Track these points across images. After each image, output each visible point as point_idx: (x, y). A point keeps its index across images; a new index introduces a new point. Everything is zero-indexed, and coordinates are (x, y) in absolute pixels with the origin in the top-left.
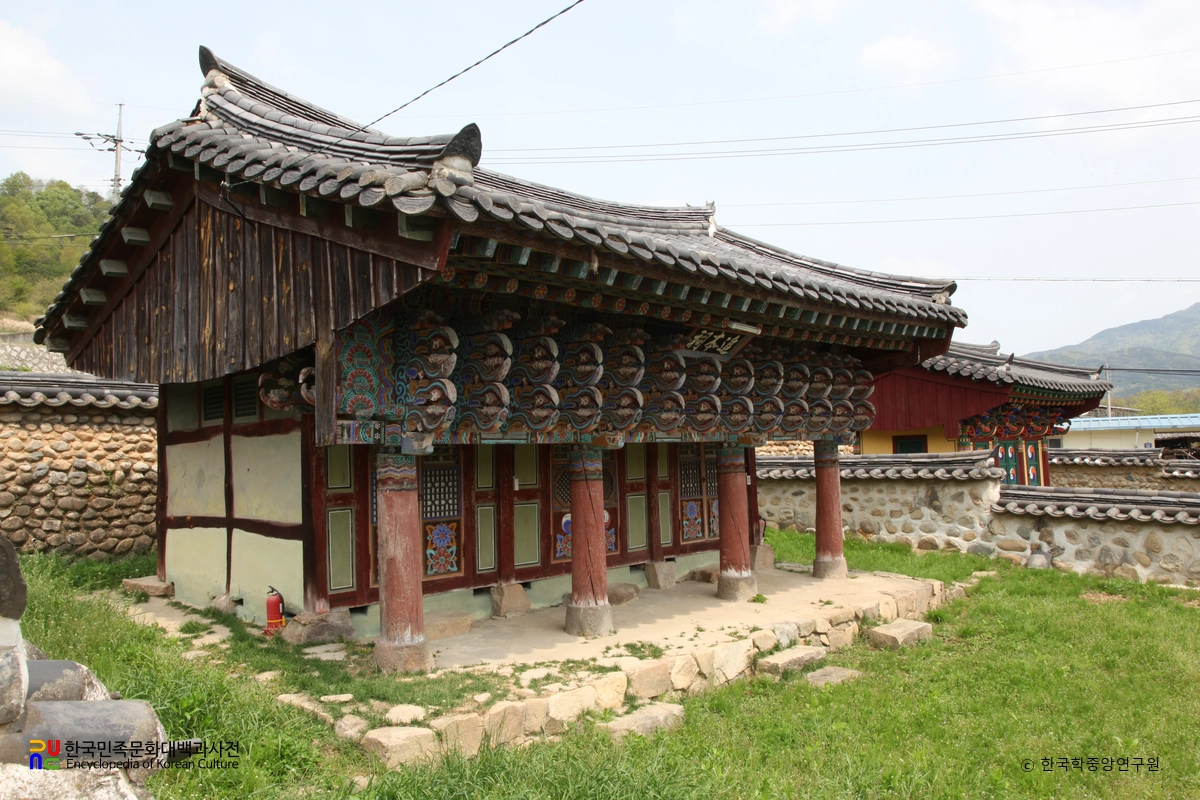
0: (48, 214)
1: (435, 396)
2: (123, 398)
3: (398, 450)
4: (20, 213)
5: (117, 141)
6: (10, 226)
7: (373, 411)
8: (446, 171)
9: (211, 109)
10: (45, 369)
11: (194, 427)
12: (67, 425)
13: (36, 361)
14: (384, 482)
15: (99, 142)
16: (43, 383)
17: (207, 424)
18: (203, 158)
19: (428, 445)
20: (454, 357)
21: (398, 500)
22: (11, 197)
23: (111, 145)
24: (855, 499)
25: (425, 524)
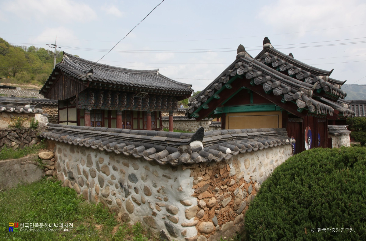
0: (40, 57)
1: (91, 102)
2: (53, 103)
3: (87, 110)
4: (33, 56)
5: (55, 46)
6: (30, 60)
7: (84, 104)
8: (89, 75)
9: (64, 61)
10: (39, 97)
11: (63, 107)
12: (44, 107)
13: (37, 96)
14: (85, 114)
15: (51, 46)
16: (40, 100)
17: (65, 107)
18: (62, 69)
19: (91, 109)
20: (94, 97)
21: (87, 116)
22: (30, 52)
23: (54, 46)
24: (189, 124)
25: (96, 122)
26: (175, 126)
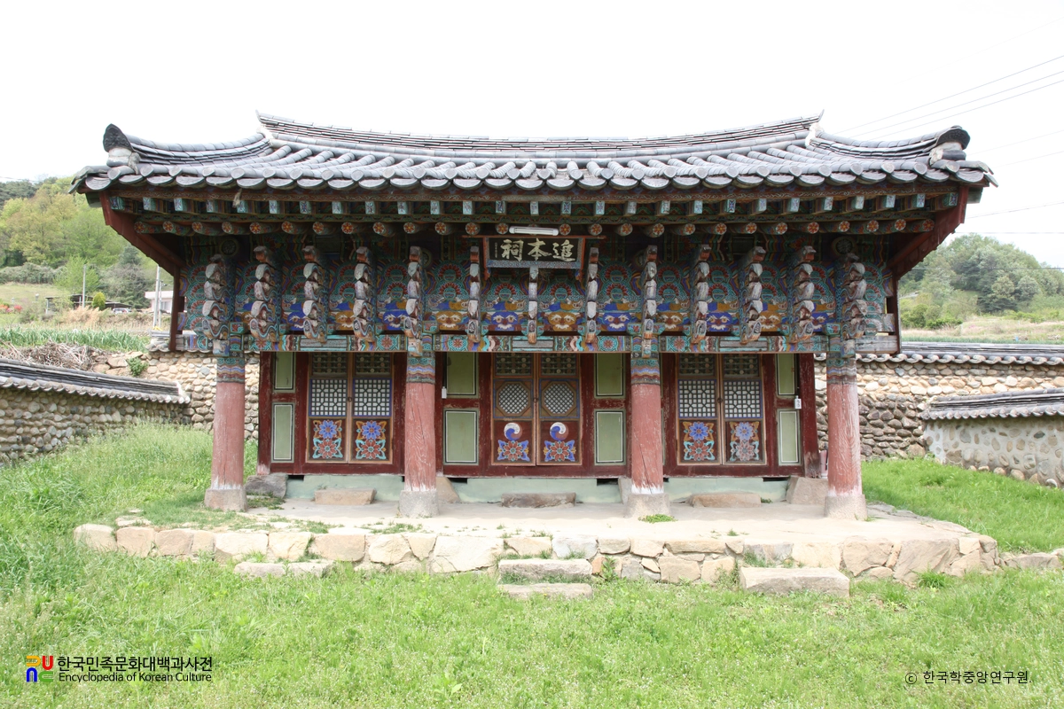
25: (355, 420)
26: (1015, 452)
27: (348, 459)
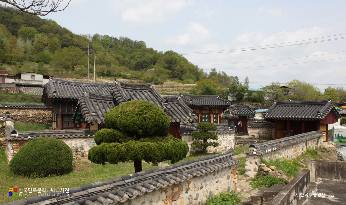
0: (104, 45)
4: (96, 46)
7: (56, 111)
8: (53, 94)
22: (94, 41)
25: (70, 122)
27: (69, 127)
